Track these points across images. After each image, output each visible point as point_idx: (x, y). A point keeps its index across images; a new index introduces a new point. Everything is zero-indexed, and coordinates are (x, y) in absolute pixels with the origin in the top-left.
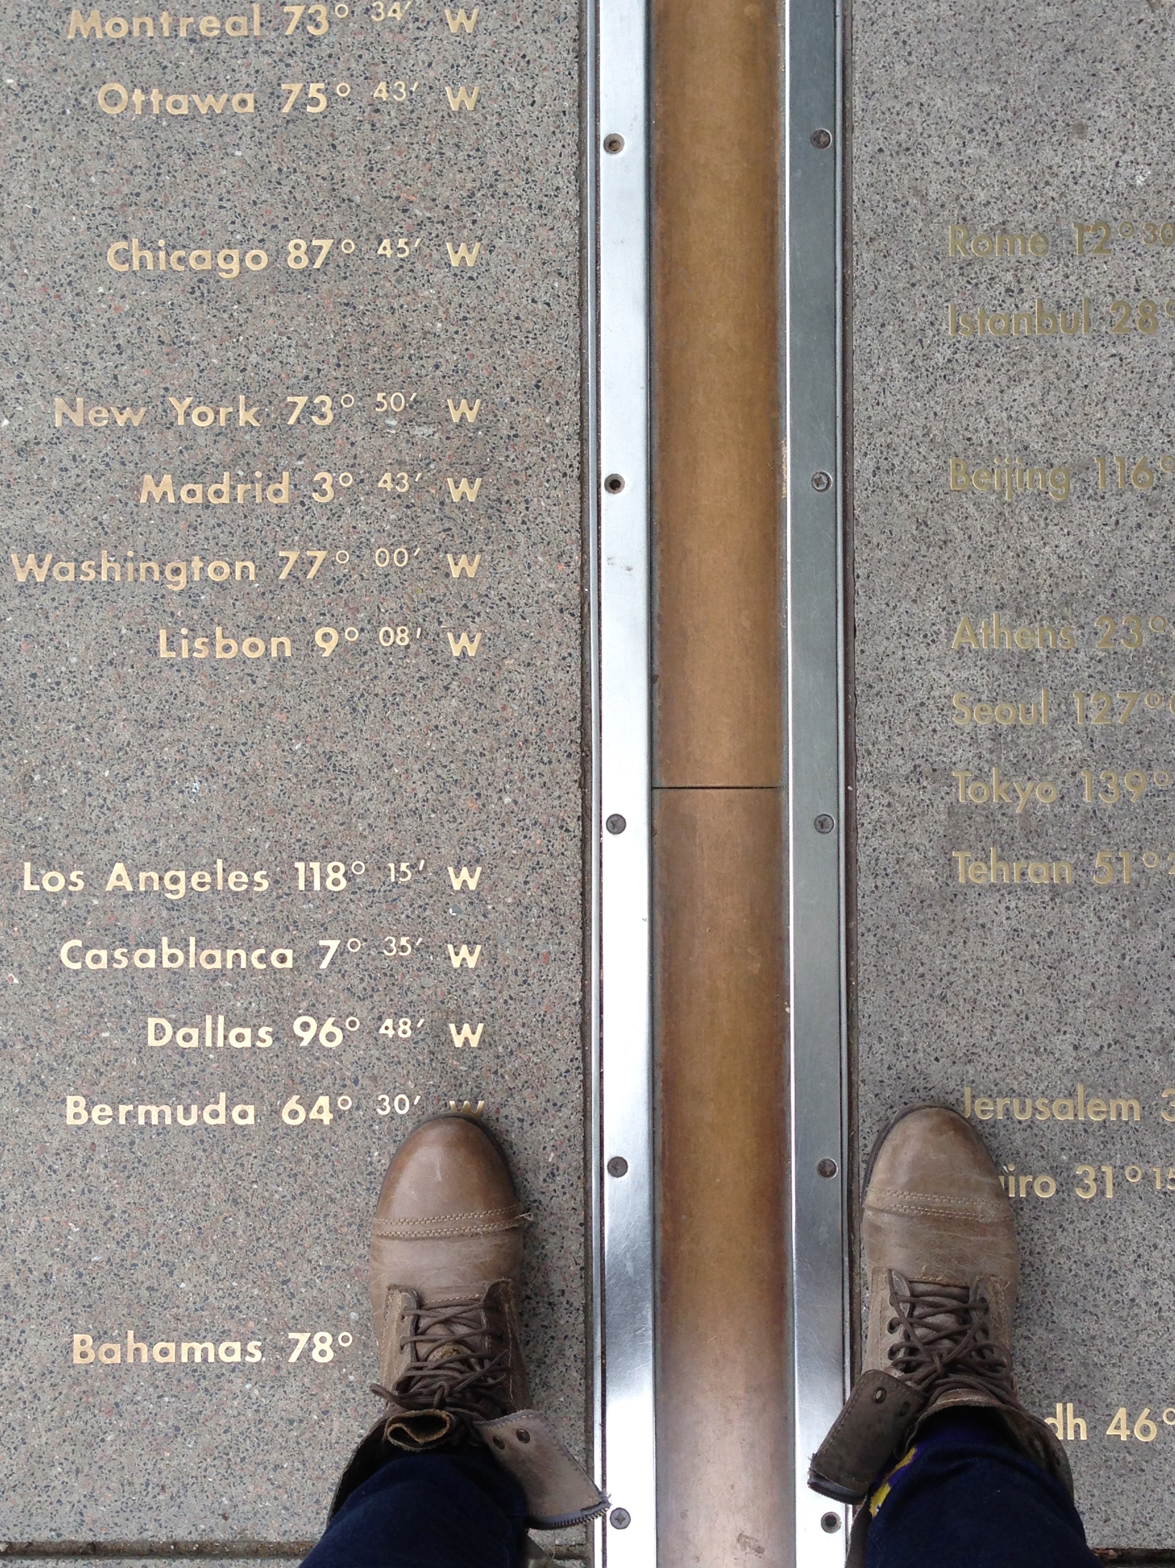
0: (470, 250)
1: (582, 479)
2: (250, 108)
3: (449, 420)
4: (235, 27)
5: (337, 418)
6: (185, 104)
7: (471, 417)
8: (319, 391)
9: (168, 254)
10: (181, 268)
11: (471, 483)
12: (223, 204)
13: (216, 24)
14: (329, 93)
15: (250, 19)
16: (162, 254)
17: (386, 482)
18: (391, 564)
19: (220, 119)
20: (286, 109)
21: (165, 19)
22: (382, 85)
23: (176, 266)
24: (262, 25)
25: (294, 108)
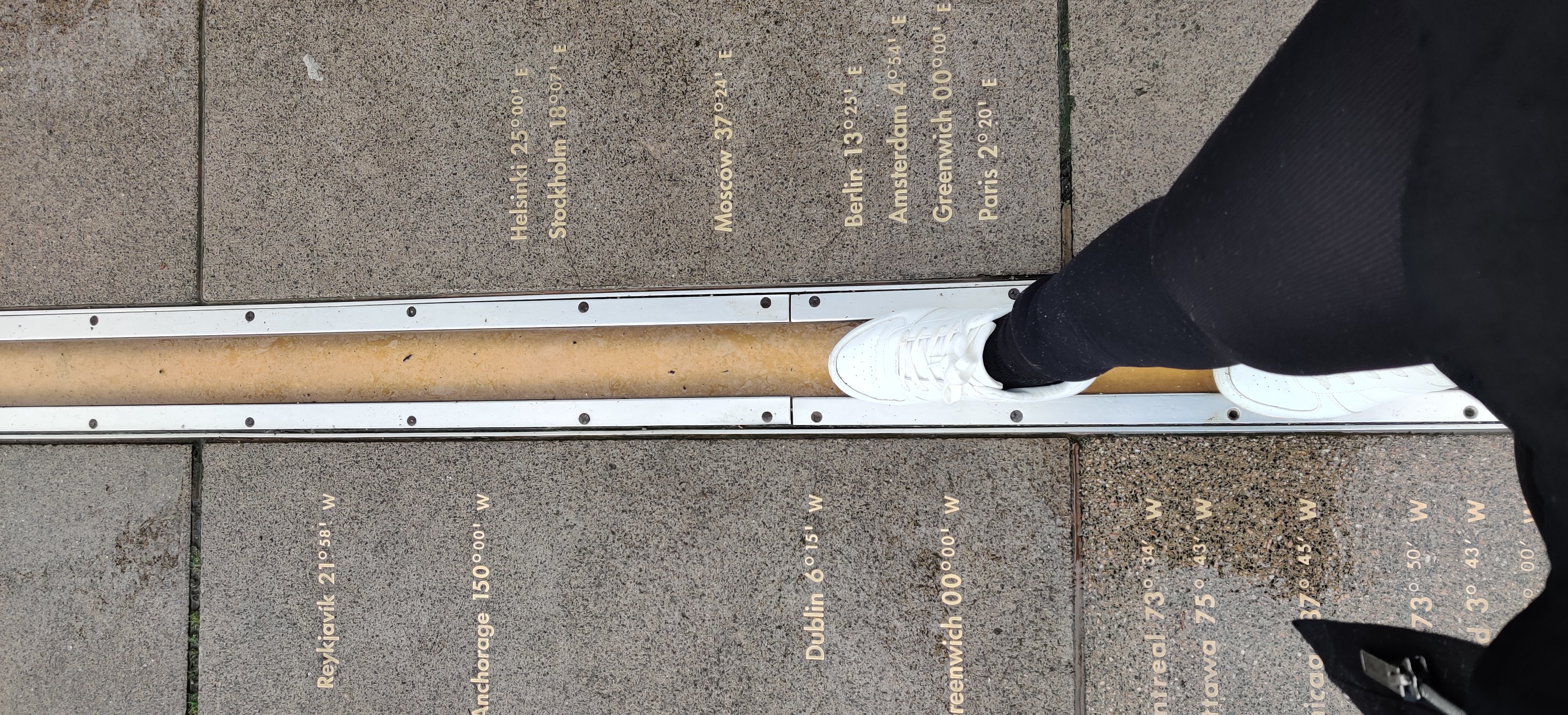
0: (1305, 505)
1: (1466, 434)
2: (1213, 643)
3: (1425, 521)
4: (1159, 650)
5: (1426, 594)
6: (1212, 685)
7: (1424, 506)
8: (1406, 606)
9: (1314, 701)
10: (1323, 692)
11: (1471, 506)
12: (1277, 663)
13: (1157, 662)
14: (1201, 593)
15: (1153, 641)
16: (1313, 705)
17: (1472, 563)
18: (1533, 561)
19: (1221, 663)
20: (1212, 620)
21: (1155, 694)
22: (1196, 559)
23: (1322, 697)
24: (1158, 634)
25: (1212, 615)
